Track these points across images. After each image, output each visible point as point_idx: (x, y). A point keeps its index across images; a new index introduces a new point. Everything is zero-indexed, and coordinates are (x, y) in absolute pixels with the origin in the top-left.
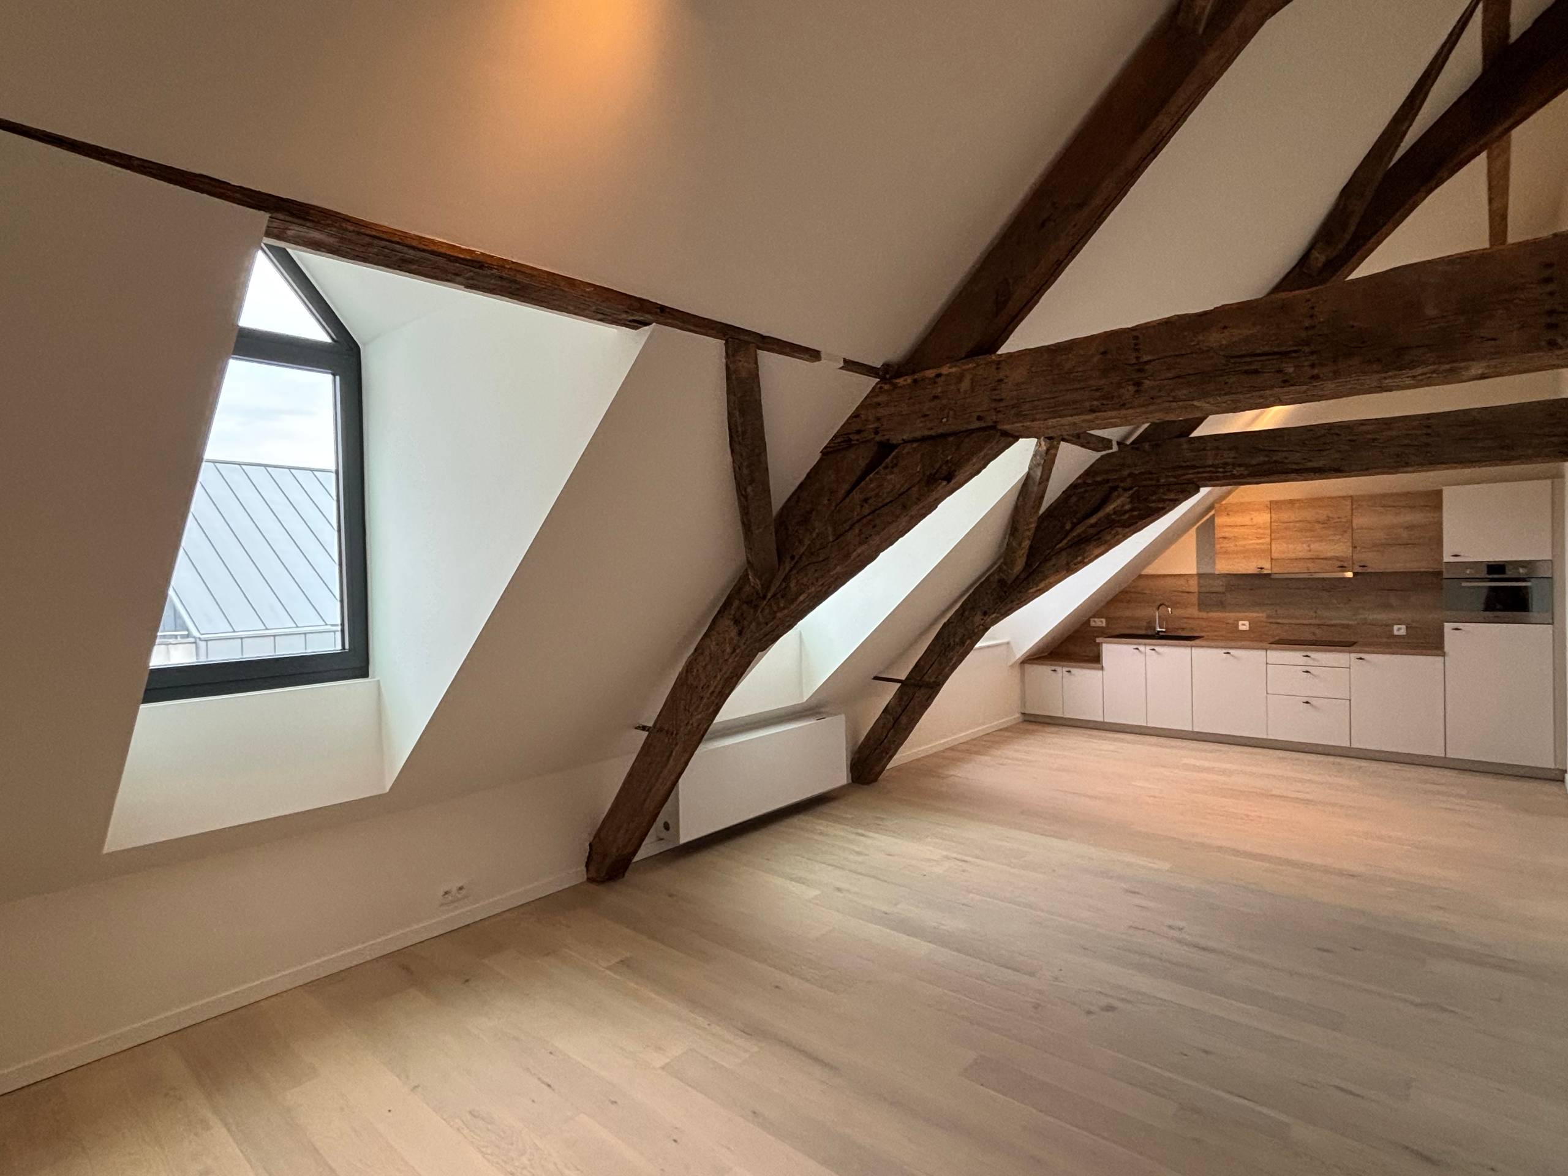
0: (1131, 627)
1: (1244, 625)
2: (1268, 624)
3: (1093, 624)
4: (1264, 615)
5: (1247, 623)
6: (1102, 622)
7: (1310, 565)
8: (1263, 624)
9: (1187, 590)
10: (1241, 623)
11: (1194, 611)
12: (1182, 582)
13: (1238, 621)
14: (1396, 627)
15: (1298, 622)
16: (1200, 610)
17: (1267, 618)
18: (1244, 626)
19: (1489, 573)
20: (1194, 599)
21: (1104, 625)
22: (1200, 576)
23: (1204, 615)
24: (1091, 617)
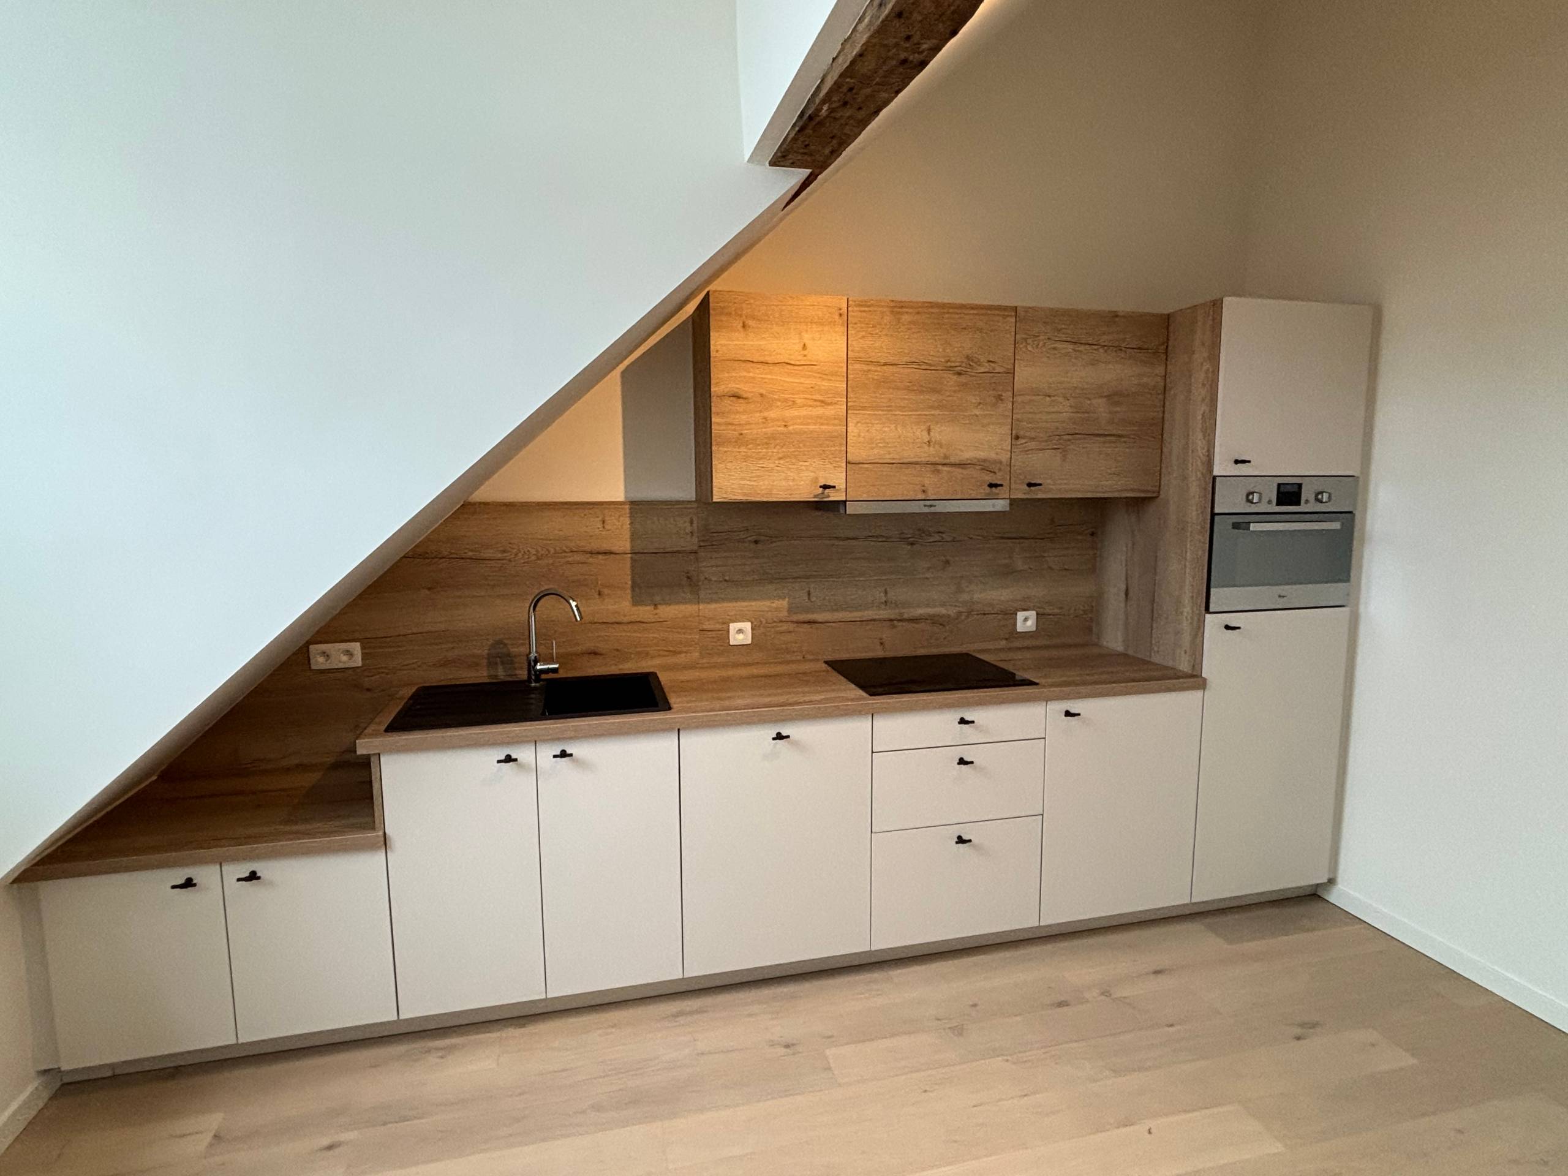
0: (446, 663)
1: (740, 631)
2: (792, 627)
3: (319, 662)
4: (784, 603)
5: (747, 626)
6: (349, 653)
7: (929, 480)
8: (784, 627)
9: (606, 546)
10: (734, 627)
11: (621, 605)
12: (592, 525)
13: (726, 624)
14: (1021, 615)
15: (856, 615)
16: (636, 602)
17: (789, 611)
18: (741, 633)
19: (1279, 503)
20: (623, 572)
21: (357, 661)
22: (637, 508)
23: (644, 612)
24: (308, 644)
